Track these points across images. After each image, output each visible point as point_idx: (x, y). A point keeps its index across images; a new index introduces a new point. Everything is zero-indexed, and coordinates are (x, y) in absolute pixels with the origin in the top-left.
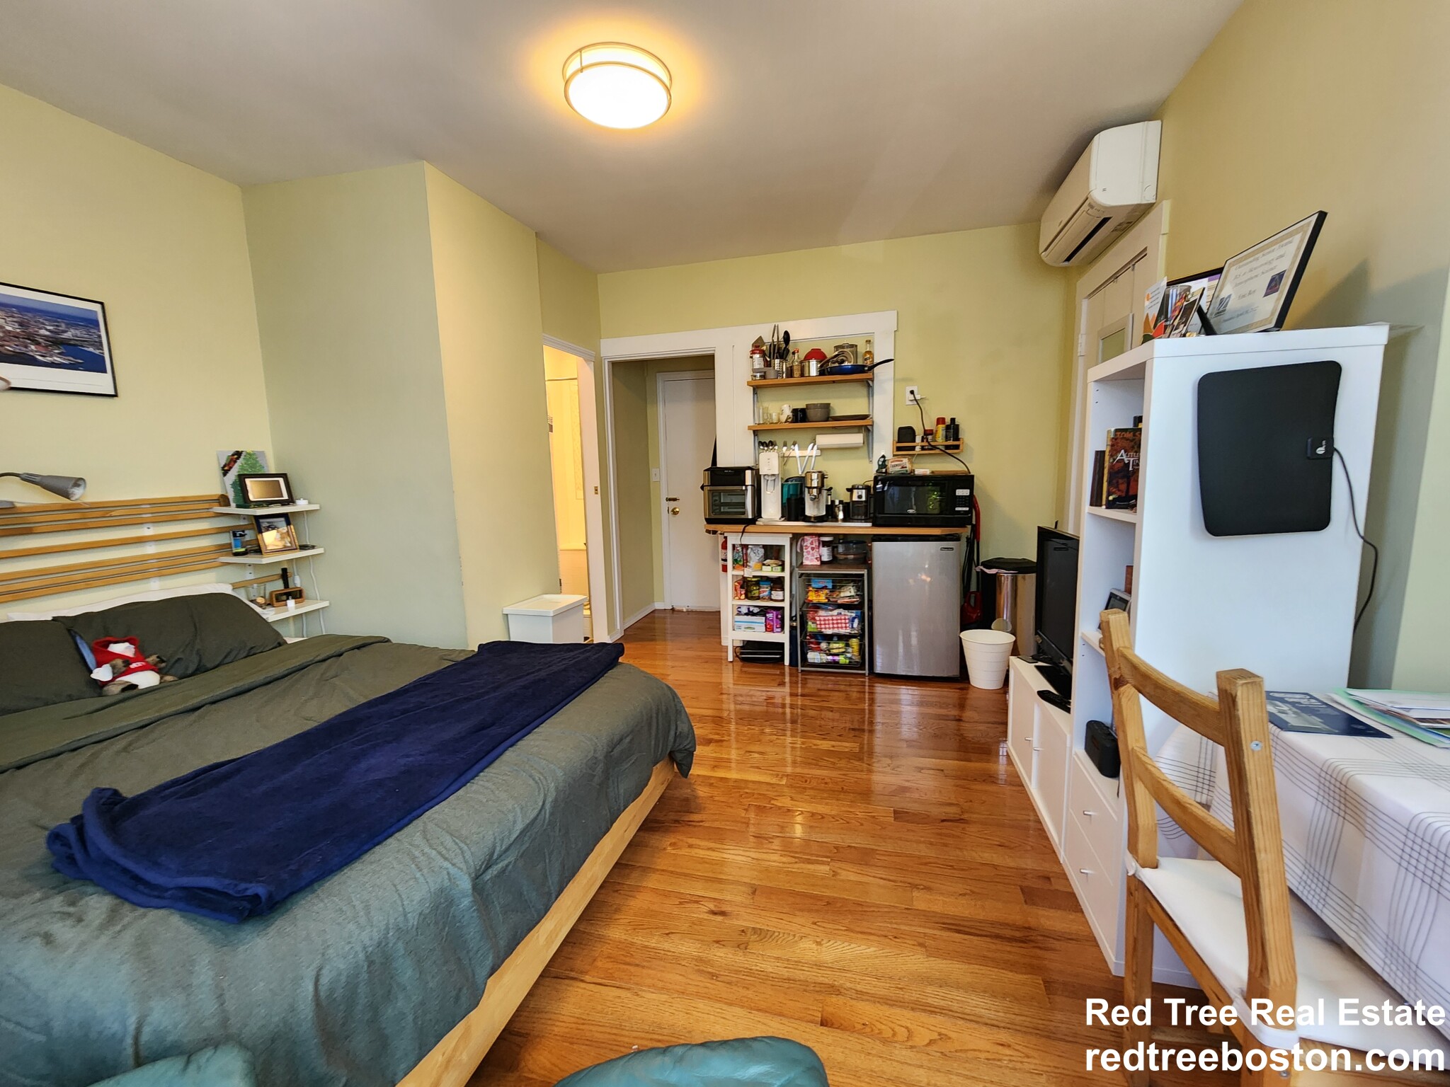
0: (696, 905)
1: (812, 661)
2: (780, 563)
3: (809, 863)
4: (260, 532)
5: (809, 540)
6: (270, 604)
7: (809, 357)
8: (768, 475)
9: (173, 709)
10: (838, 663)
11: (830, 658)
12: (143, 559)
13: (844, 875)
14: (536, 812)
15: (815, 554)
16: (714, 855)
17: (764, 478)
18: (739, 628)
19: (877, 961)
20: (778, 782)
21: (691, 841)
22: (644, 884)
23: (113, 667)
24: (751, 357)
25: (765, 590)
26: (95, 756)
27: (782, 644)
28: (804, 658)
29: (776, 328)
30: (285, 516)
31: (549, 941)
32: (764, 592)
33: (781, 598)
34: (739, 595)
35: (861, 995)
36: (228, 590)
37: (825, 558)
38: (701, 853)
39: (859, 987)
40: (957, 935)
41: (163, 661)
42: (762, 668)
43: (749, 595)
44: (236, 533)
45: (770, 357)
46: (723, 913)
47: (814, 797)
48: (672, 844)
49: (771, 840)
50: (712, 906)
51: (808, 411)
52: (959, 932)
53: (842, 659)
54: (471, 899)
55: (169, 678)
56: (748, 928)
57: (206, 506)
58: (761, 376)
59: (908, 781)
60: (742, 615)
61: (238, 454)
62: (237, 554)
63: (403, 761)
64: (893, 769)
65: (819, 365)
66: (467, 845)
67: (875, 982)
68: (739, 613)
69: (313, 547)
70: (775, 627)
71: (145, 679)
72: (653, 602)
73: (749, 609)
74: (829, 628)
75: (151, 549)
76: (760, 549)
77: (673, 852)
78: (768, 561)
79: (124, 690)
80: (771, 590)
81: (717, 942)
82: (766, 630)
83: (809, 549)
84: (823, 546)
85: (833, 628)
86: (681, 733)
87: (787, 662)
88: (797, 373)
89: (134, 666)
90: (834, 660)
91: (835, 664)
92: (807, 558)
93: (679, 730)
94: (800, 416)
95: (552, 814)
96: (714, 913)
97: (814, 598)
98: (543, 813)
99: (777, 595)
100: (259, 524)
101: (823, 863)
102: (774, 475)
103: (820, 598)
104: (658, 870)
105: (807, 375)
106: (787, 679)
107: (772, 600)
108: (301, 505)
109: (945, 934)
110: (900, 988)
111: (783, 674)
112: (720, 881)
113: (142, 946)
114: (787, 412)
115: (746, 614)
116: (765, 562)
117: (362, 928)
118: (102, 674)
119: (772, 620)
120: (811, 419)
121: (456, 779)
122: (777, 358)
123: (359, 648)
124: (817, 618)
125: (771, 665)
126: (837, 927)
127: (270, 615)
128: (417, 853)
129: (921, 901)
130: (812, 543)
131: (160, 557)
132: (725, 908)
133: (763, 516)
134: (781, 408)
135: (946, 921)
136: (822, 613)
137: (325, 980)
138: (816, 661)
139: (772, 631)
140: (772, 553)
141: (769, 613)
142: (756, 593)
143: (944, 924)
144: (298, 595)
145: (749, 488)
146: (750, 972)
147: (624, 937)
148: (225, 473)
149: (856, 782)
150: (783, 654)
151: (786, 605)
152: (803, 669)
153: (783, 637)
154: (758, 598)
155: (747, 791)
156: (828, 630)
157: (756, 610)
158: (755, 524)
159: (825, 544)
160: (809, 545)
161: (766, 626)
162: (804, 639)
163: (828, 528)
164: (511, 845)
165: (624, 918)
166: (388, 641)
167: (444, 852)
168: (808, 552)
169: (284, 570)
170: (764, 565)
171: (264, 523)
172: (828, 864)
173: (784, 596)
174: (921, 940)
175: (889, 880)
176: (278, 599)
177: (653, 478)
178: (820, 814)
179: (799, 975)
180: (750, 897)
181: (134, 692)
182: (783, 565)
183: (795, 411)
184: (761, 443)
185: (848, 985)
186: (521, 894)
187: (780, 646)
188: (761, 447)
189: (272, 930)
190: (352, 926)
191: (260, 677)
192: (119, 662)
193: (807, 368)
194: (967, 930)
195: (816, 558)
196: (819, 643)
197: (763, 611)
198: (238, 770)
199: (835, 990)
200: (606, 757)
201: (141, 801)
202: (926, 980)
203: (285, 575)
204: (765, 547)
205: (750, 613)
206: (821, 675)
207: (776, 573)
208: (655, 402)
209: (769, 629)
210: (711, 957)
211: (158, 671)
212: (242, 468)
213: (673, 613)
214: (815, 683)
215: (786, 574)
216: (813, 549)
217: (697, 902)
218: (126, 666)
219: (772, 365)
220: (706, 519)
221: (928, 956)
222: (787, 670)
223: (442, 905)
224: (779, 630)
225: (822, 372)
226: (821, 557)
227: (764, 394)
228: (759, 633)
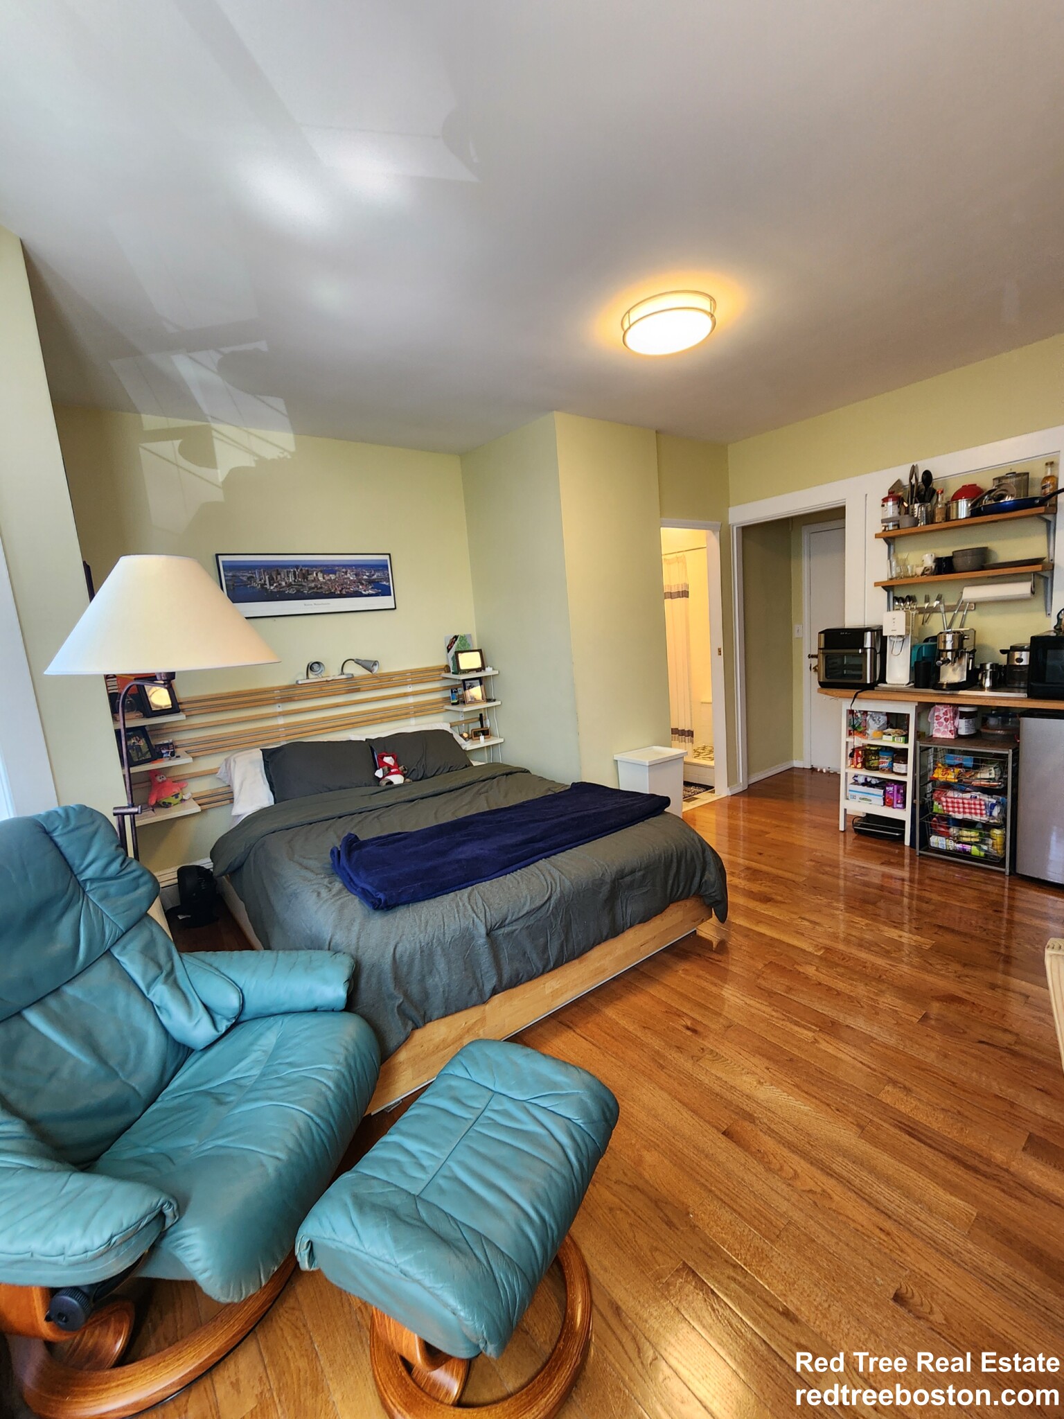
0: (677, 1018)
1: (935, 846)
2: (904, 733)
3: (796, 1024)
4: (465, 689)
5: (942, 710)
6: (469, 738)
7: (957, 497)
8: (893, 636)
9: (403, 799)
10: (969, 853)
11: (959, 846)
12: (407, 707)
13: (823, 1045)
14: (542, 902)
15: (949, 726)
16: (714, 989)
17: (891, 641)
18: (854, 797)
19: (805, 1118)
20: (813, 952)
21: (701, 972)
22: (648, 990)
23: (383, 770)
24: (883, 506)
25: (885, 761)
26: (366, 817)
27: (903, 822)
28: (925, 843)
29: (914, 470)
30: (480, 679)
31: (555, 994)
32: (883, 763)
33: (903, 772)
34: (855, 763)
35: (771, 1132)
36: (446, 727)
37: (962, 732)
38: (705, 984)
39: (773, 1126)
40: (907, 1137)
41: (405, 770)
42: (875, 843)
43: (867, 764)
44: (454, 690)
45: (908, 503)
46: (694, 1031)
47: (842, 975)
48: (685, 971)
49: (772, 995)
50: (689, 1023)
51: (954, 560)
52: (910, 1134)
53: (974, 850)
54: (484, 940)
55: (408, 780)
56: (708, 1048)
57: (438, 673)
58: (894, 526)
59: (969, 993)
60: (858, 784)
61: (456, 637)
62: (453, 704)
63: (478, 852)
64: (959, 977)
65: (969, 505)
66: (489, 908)
67: (791, 1129)
68: (856, 783)
69: (494, 700)
70: (895, 802)
71: (397, 779)
72: (792, 759)
73: (866, 779)
74: (959, 812)
75: (411, 700)
76: (882, 717)
77: (683, 976)
78: (889, 730)
79: (387, 784)
80: (893, 761)
81: (678, 1048)
82: (884, 804)
83: (942, 720)
84: (961, 718)
85: (964, 812)
86: (706, 881)
87: (907, 842)
88: (938, 518)
89: (392, 771)
90: (964, 850)
91: (965, 854)
92: (938, 730)
93: (705, 878)
94: (944, 566)
95: (556, 908)
96: (688, 1028)
97: (940, 776)
98: (548, 904)
99: (898, 767)
100: (466, 684)
101: (809, 1029)
102: (901, 636)
103: (949, 777)
104: (662, 983)
105: (954, 518)
106: (907, 861)
107: (893, 772)
108: (489, 671)
109: (893, 1130)
110: (812, 1145)
111: (902, 855)
112: (707, 1008)
113: (342, 908)
114: (929, 563)
115: (863, 784)
116: (886, 731)
117: (421, 932)
118: (379, 773)
119: (892, 794)
120: (958, 569)
121: (501, 869)
122: (916, 502)
123: (507, 774)
124: (943, 799)
125: (887, 842)
126: (787, 1079)
127: (468, 746)
128: (461, 904)
129: (890, 1096)
130: (945, 713)
131: (416, 705)
132: (699, 1028)
133: (887, 680)
134: (921, 558)
135: (903, 1121)
136: (950, 794)
137: (399, 949)
138: (940, 847)
139: (892, 805)
140: (896, 722)
141: (888, 786)
142: (874, 763)
143: (900, 1122)
144: (486, 733)
145: (869, 651)
146: (690, 1077)
147: (614, 1017)
148: (449, 650)
149: (901, 976)
150: (903, 833)
151: (909, 780)
152: (922, 852)
153: (904, 815)
154: (877, 769)
155: (777, 950)
156: (957, 814)
157: (874, 782)
158: (873, 689)
159: (963, 715)
160: (942, 715)
161: (884, 799)
162: (927, 820)
163: (971, 697)
164: (519, 918)
165: (620, 1005)
166: (528, 772)
167: (475, 908)
168: (940, 724)
169: (481, 715)
170: (884, 734)
171: (468, 684)
172: (814, 1031)
173: (907, 770)
174: (863, 1123)
175: (869, 1067)
176: (476, 735)
177: (795, 635)
178: (837, 991)
179: (728, 1095)
180: (723, 1028)
181: (391, 786)
182: (906, 736)
183: (938, 561)
184: (896, 599)
185: (765, 1121)
186: (525, 953)
187: (902, 823)
188: (897, 603)
189: (386, 918)
190: (417, 929)
191: (448, 787)
192: (386, 768)
193: (955, 510)
194: (923, 1138)
195: (950, 731)
196: (949, 828)
197: (882, 784)
198: (405, 838)
199: (751, 1118)
200: (613, 882)
201: (365, 843)
202: (845, 1153)
203: (481, 719)
204: (888, 714)
205: (867, 784)
206: (942, 863)
207: (898, 744)
208: (799, 556)
209: (887, 802)
210: (667, 1054)
211: (404, 775)
212: (458, 647)
213: (812, 773)
214: (937, 870)
215: (910, 747)
216: (946, 720)
217: (679, 1016)
218: (388, 772)
219: (911, 511)
220: (820, 683)
221: (859, 1137)
222: (907, 852)
223: (466, 938)
224: (900, 806)
225: (975, 512)
226: (957, 729)
227: (900, 544)
228: (874, 805)
